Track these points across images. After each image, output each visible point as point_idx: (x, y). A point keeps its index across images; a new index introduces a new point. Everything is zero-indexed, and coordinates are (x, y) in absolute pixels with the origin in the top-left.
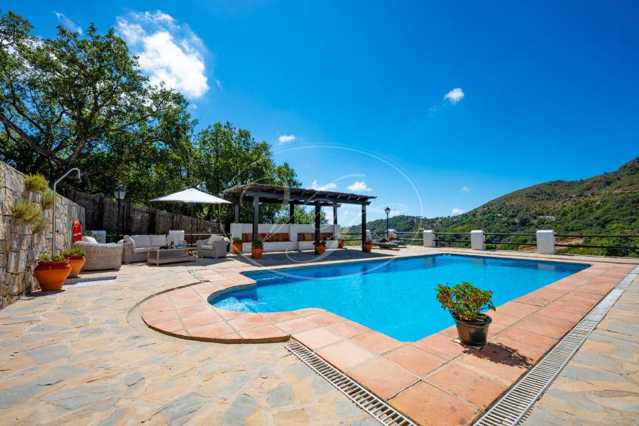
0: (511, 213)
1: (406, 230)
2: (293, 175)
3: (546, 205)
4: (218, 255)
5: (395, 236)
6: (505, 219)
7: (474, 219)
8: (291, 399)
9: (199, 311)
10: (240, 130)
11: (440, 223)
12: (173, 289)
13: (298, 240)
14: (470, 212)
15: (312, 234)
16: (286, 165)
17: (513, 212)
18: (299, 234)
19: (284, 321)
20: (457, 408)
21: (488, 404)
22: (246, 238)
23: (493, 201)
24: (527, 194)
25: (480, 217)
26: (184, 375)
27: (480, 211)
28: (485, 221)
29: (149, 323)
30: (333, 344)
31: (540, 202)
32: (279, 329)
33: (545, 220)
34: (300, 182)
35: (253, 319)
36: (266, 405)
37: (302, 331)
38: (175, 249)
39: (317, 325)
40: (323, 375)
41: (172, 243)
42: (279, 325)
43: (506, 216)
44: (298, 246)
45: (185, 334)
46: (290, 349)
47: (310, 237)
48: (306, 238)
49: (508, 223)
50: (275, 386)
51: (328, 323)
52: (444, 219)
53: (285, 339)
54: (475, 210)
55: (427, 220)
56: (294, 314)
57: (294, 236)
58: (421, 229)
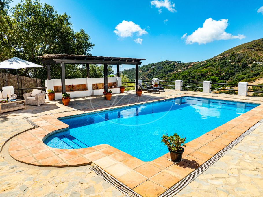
0: (237, 60)
1: (169, 71)
2: (87, 39)
3: (258, 54)
4: (39, 104)
5: (158, 82)
6: (233, 63)
7: (215, 64)
8: (94, 191)
9: (40, 149)
10: (46, 5)
11: (192, 66)
12: (19, 134)
13: (94, 89)
14: (212, 59)
15: (102, 84)
16: (82, 31)
17: (239, 59)
18: (94, 85)
19: (88, 153)
20: (158, 189)
21: (170, 187)
22: (57, 89)
23: (227, 51)
24: (248, 46)
25: (218, 62)
26: (45, 185)
27: (219, 58)
28: (221, 65)
29: (16, 159)
30: (113, 165)
31: (255, 52)
32: (85, 158)
33: (256, 64)
34: (93, 44)
35: (71, 153)
36: (84, 194)
37: (98, 159)
38: (10, 103)
39: (105, 155)
40: (107, 181)
41: (8, 98)
42: (85, 156)
43: (234, 61)
44: (93, 93)
45: (38, 164)
46: (92, 169)
47: (101, 86)
48: (99, 87)
49: (235, 66)
50: (87, 187)
51: (111, 153)
52: (195, 64)
53: (89, 164)
54: (216, 57)
55: (184, 64)
56: (93, 149)
57: (90, 86)
58: (179, 70)
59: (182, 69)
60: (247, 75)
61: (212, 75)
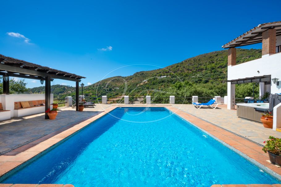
1: (60, 92)
7: (94, 88)
13: (15, 109)
14: (92, 85)
18: (16, 103)
27: (96, 84)
47: (28, 105)
48: (25, 106)
55: (72, 88)
58: (69, 92)
59: (71, 91)
60: (112, 95)
61: (93, 95)
